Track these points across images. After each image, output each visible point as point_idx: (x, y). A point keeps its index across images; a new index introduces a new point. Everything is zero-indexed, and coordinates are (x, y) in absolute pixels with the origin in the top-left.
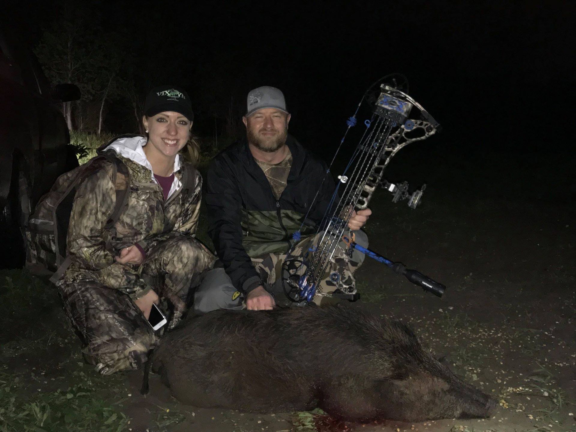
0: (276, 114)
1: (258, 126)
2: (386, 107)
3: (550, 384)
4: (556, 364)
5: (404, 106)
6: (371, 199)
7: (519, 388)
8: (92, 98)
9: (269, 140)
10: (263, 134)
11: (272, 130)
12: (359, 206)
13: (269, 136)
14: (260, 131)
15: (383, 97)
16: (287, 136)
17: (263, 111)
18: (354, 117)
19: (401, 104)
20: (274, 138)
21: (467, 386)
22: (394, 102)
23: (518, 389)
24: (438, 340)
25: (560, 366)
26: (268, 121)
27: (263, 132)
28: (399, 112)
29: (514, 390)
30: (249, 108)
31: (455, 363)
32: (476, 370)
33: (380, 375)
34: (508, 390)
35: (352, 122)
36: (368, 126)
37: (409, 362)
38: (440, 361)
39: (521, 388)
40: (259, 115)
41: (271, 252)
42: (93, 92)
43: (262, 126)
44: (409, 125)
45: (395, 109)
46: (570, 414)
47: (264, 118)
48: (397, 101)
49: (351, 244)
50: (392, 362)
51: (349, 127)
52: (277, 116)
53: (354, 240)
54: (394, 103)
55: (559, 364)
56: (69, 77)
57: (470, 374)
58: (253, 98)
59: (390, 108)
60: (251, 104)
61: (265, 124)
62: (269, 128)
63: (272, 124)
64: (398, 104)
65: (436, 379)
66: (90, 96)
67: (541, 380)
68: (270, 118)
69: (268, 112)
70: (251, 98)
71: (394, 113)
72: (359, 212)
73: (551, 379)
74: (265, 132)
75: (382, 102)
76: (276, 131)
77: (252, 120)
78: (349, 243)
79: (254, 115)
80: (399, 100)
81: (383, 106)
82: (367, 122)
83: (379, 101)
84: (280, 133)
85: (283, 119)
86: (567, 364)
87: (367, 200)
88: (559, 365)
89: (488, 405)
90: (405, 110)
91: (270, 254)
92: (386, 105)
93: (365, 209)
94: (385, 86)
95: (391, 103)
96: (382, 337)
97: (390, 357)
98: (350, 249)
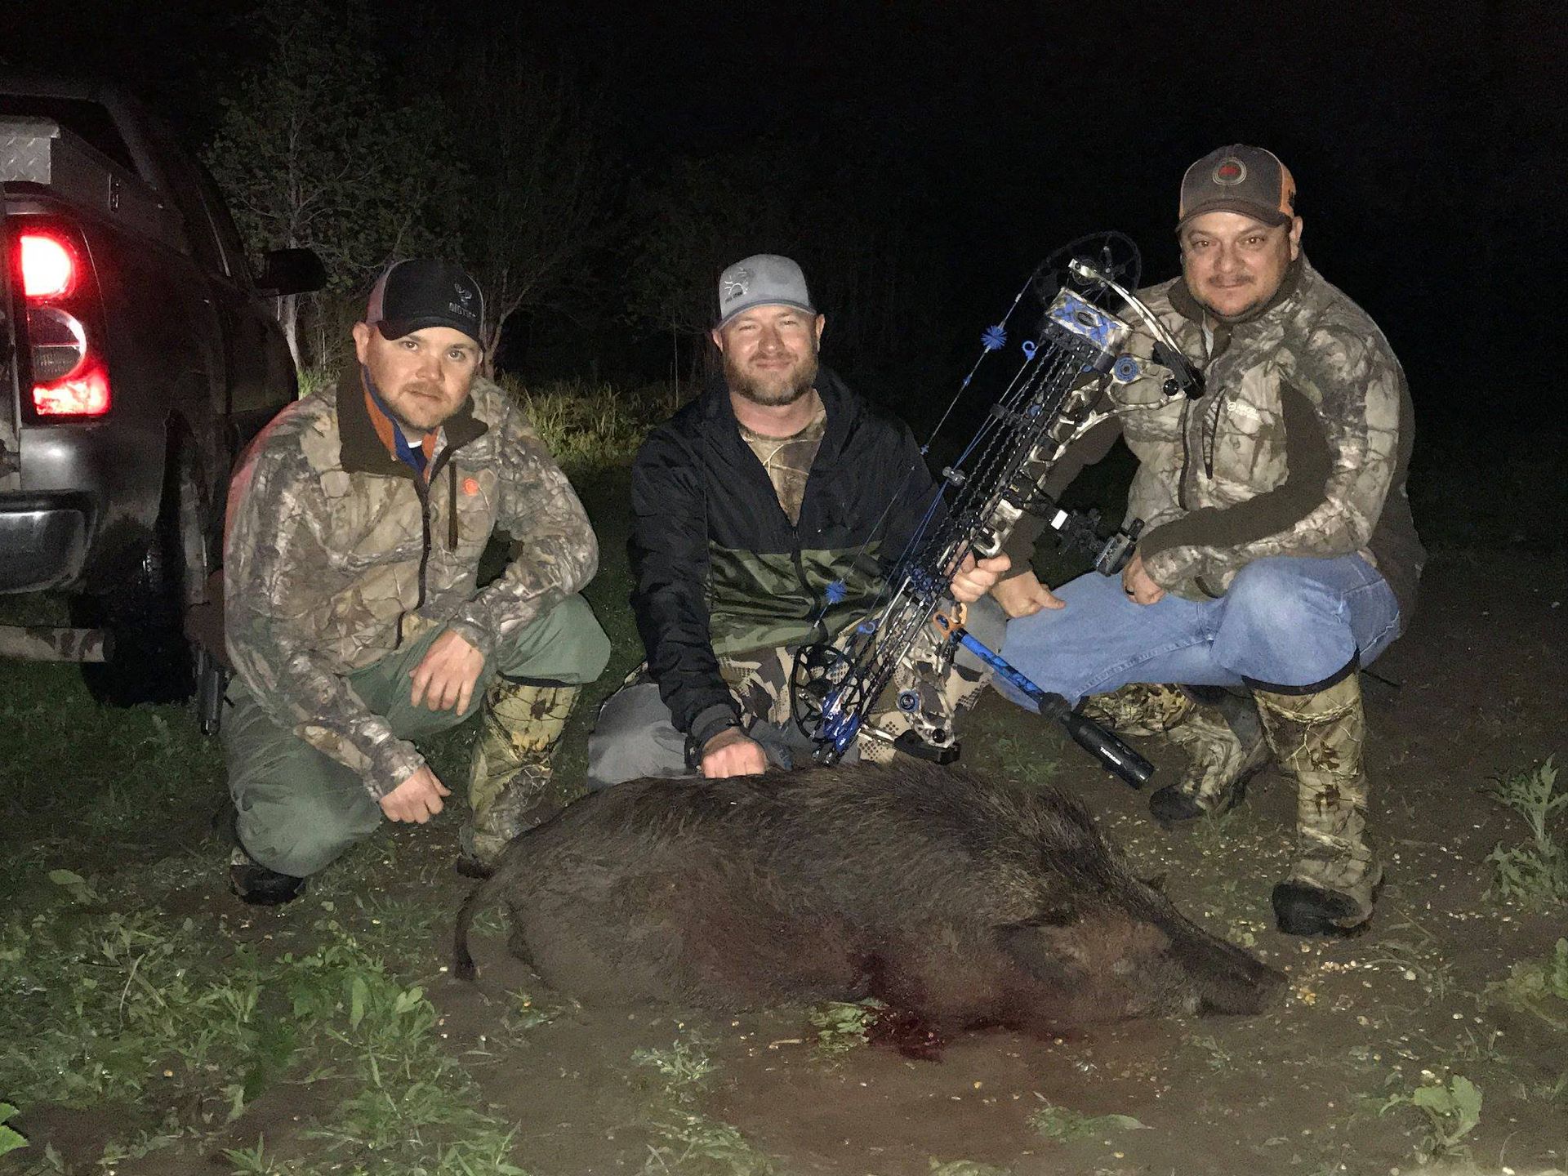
0: (787, 319)
1: (746, 348)
2: (1069, 326)
3: (1427, 957)
4: (1451, 915)
5: (1110, 331)
6: (1011, 535)
7: (1349, 963)
8: (350, 282)
9: (774, 379)
10: (758, 365)
11: (780, 355)
12: (981, 548)
13: (773, 369)
14: (751, 360)
15: (1065, 300)
16: (817, 367)
17: (756, 313)
18: (1001, 327)
19: (1104, 324)
20: (787, 374)
21: (1213, 943)
22: (1089, 316)
23: (1346, 966)
24: (1177, 862)
25: (1460, 920)
26: (770, 335)
27: (758, 362)
28: (1097, 343)
29: (1337, 967)
30: (725, 309)
31: (1210, 911)
32: (1256, 924)
33: (1013, 916)
34: (1322, 968)
35: (994, 339)
36: (1031, 355)
37: (1080, 887)
38: (1150, 884)
39: (1353, 964)
40: (747, 323)
41: (780, 645)
42: (354, 266)
43: (756, 349)
44: (1126, 369)
45: (1087, 335)
46: (1456, 1017)
47: (760, 329)
48: (1095, 316)
49: (952, 633)
50: (1039, 887)
51: (987, 351)
52: (789, 323)
53: (963, 622)
54: (1087, 320)
55: (1458, 914)
56: (292, 228)
57: (1239, 933)
58: (731, 285)
59: (1076, 331)
60: (728, 300)
61: (763, 344)
62: (773, 351)
63: (779, 342)
64: (1097, 322)
65: (1140, 926)
66: (345, 277)
67: (1407, 947)
68: (774, 327)
69: (766, 314)
70: (728, 284)
71: (1086, 344)
72: (981, 563)
73: (1431, 945)
74: (764, 362)
75: (1060, 313)
76: (788, 355)
77: (734, 335)
78: (948, 632)
79: (735, 323)
80: (1100, 314)
81: (1061, 322)
82: (1029, 347)
83: (1055, 307)
84: (800, 361)
85: (804, 327)
86: (1477, 917)
87: (1000, 538)
88: (1457, 917)
89: (1260, 986)
90: (1112, 340)
91: (777, 649)
92: (1070, 320)
93: (995, 557)
94: (1078, 266)
95: (1083, 319)
96: (1016, 831)
97: (1034, 874)
98: (949, 644)
